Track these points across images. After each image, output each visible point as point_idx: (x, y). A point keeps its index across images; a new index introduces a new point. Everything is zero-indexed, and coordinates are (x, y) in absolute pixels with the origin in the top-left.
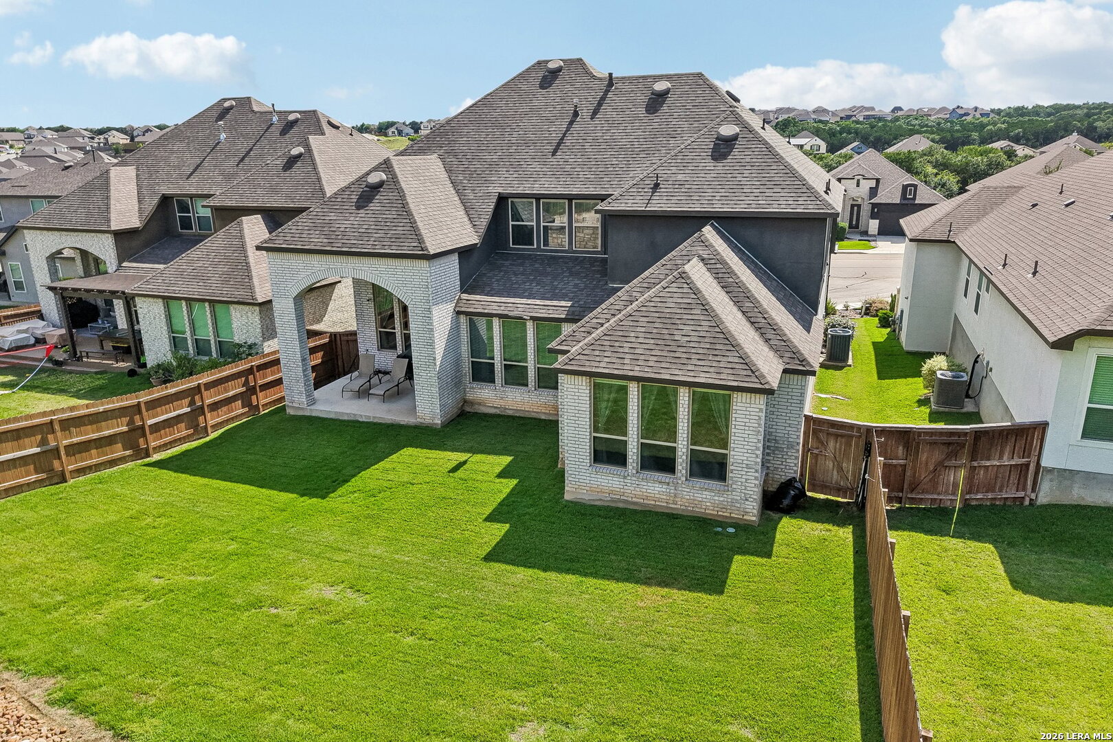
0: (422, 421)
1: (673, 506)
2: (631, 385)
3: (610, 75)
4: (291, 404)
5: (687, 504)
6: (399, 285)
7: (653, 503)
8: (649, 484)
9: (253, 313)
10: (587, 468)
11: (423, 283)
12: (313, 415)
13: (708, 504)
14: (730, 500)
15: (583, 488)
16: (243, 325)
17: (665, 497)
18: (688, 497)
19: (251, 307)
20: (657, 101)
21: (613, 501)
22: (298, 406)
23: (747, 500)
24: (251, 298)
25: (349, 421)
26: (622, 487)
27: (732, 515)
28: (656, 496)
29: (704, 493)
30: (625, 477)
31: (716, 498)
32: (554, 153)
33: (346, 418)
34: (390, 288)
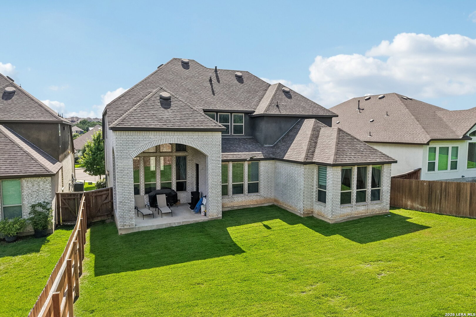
0: (212, 217)
1: (367, 214)
2: (355, 168)
3: (216, 67)
4: (123, 228)
5: (371, 212)
6: (204, 145)
7: (361, 215)
8: (360, 207)
9: (45, 182)
10: (339, 207)
11: (217, 144)
12: (141, 230)
13: (377, 210)
14: (383, 206)
15: (338, 216)
16: (34, 192)
17: (364, 211)
18: (371, 209)
19: (43, 178)
20: (240, 79)
21: (348, 219)
22: (129, 227)
23: (387, 204)
24: (46, 171)
26: (351, 211)
27: (383, 212)
28: (362, 212)
29: (376, 206)
30: (352, 207)
31: (379, 207)
32: (214, 94)
33: (164, 227)
34: (199, 147)
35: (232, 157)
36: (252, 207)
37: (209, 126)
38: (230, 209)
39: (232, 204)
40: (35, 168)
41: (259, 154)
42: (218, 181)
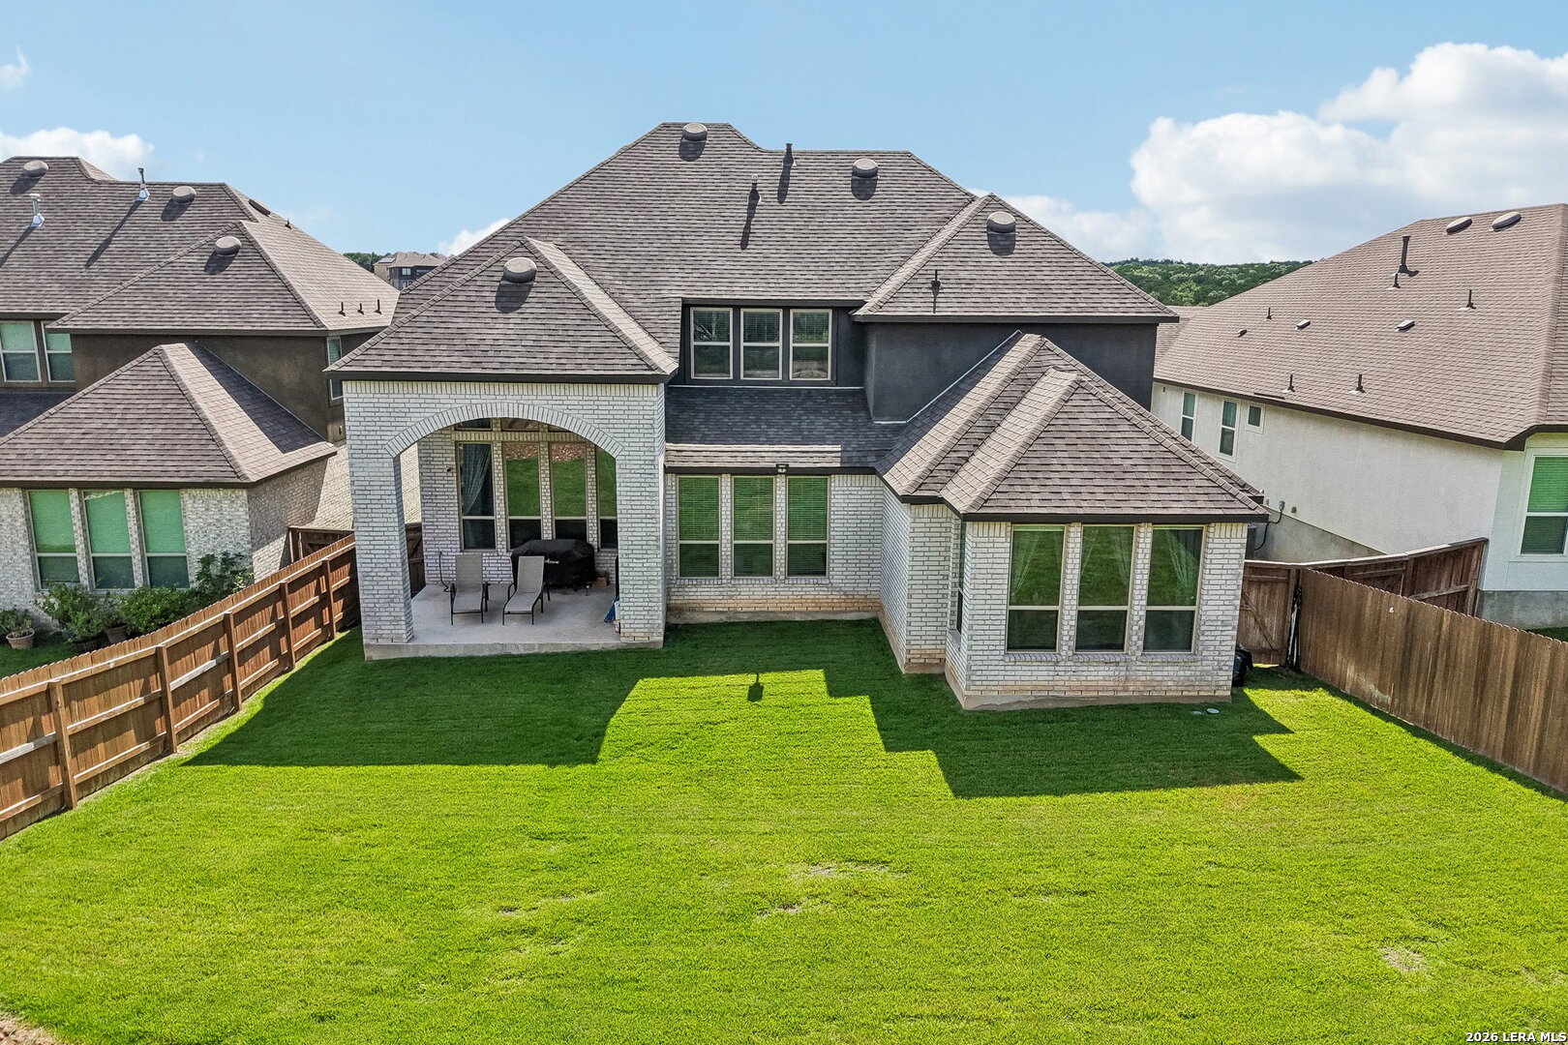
0: (630, 640)
1: (1122, 694)
2: (1072, 529)
3: (789, 146)
4: (374, 642)
5: (1142, 689)
6: (601, 426)
7: (1095, 694)
8: (1091, 668)
9: (233, 502)
10: (1000, 658)
11: (645, 422)
12: (421, 654)
13: (1170, 683)
14: (1198, 673)
15: (993, 688)
16: (209, 524)
17: (1112, 684)
18: (1144, 678)
19: (229, 492)
20: (864, 184)
21: (1037, 700)
22: (389, 643)
23: (1221, 669)
24: (233, 475)
25: (491, 657)
26: (1051, 678)
27: (1201, 694)
28: (1100, 683)
29: (1166, 668)
30: (1056, 663)
31: (1181, 673)
32: (744, 244)
33: (486, 653)
34: (586, 431)
35: (730, 459)
36: (797, 619)
37: (615, 367)
38: (723, 618)
39: (731, 604)
40: (211, 464)
41: (827, 454)
42: (650, 536)
